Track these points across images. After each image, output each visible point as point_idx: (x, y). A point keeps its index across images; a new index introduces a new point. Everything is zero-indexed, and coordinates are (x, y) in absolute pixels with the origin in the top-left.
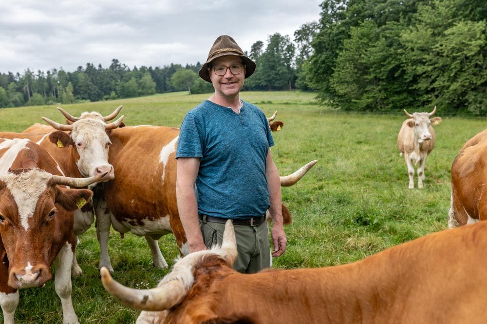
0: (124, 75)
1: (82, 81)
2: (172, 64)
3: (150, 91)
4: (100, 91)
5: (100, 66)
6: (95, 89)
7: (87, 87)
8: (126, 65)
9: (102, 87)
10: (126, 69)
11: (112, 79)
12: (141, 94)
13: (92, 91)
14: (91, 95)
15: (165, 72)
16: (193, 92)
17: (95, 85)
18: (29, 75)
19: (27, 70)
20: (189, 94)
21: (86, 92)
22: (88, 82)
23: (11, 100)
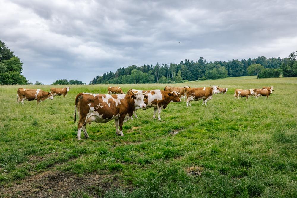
0: (205, 66)
1: (183, 69)
2: (234, 59)
3: (224, 76)
4: (192, 75)
5: (192, 61)
6: (190, 74)
7: (186, 73)
8: (206, 60)
9: (193, 73)
10: (206, 63)
11: (199, 68)
12: (219, 78)
13: (188, 75)
14: (188, 77)
15: (229, 64)
16: (260, 77)
17: (190, 72)
18: (157, 66)
19: (157, 64)
20: (258, 78)
21: (185, 76)
22: (186, 70)
23: (150, 79)
